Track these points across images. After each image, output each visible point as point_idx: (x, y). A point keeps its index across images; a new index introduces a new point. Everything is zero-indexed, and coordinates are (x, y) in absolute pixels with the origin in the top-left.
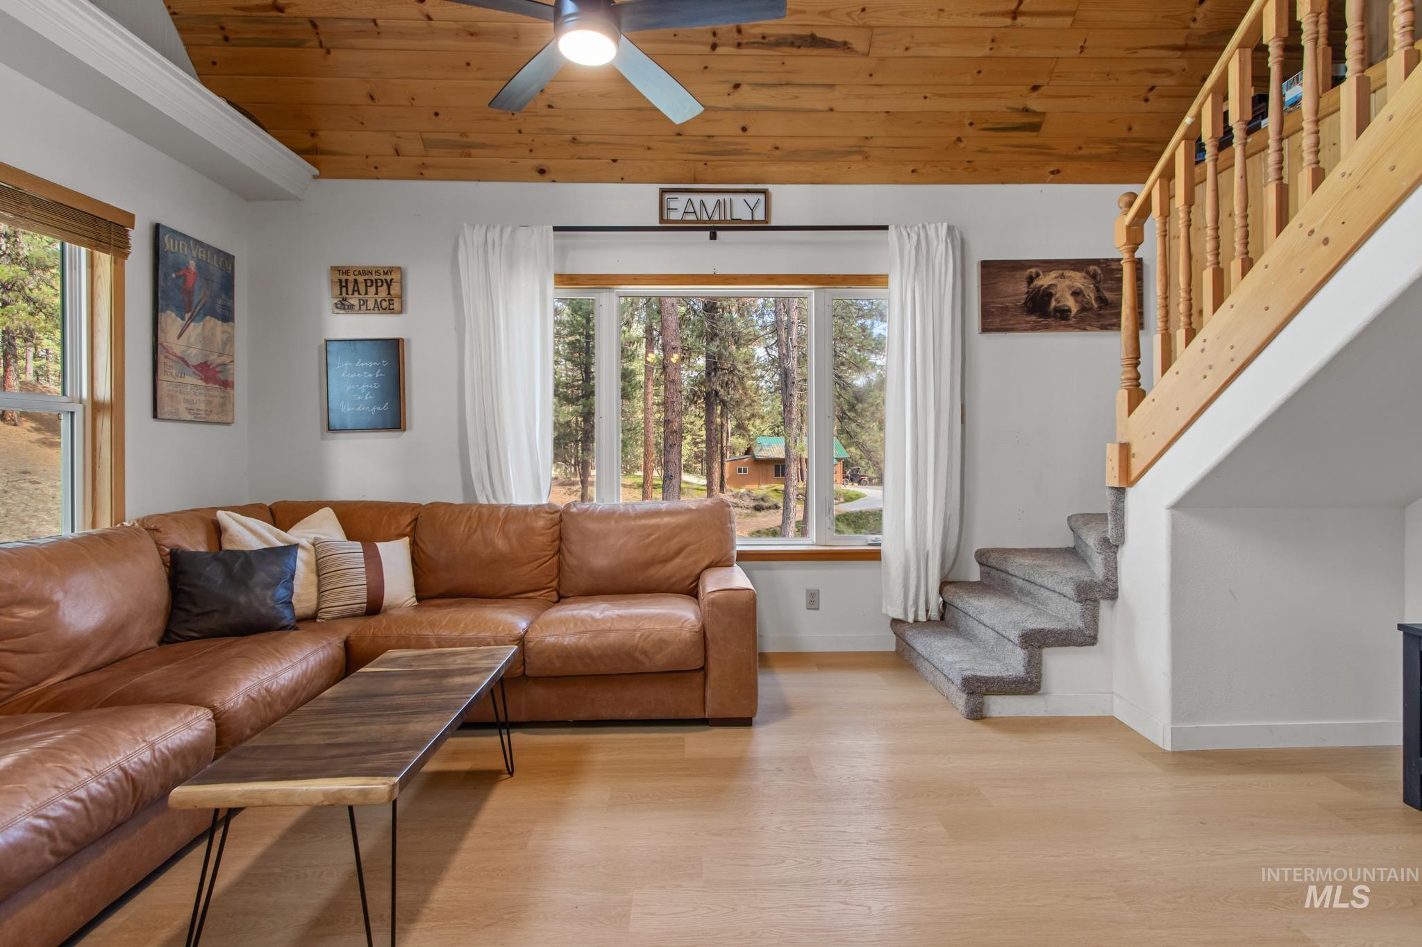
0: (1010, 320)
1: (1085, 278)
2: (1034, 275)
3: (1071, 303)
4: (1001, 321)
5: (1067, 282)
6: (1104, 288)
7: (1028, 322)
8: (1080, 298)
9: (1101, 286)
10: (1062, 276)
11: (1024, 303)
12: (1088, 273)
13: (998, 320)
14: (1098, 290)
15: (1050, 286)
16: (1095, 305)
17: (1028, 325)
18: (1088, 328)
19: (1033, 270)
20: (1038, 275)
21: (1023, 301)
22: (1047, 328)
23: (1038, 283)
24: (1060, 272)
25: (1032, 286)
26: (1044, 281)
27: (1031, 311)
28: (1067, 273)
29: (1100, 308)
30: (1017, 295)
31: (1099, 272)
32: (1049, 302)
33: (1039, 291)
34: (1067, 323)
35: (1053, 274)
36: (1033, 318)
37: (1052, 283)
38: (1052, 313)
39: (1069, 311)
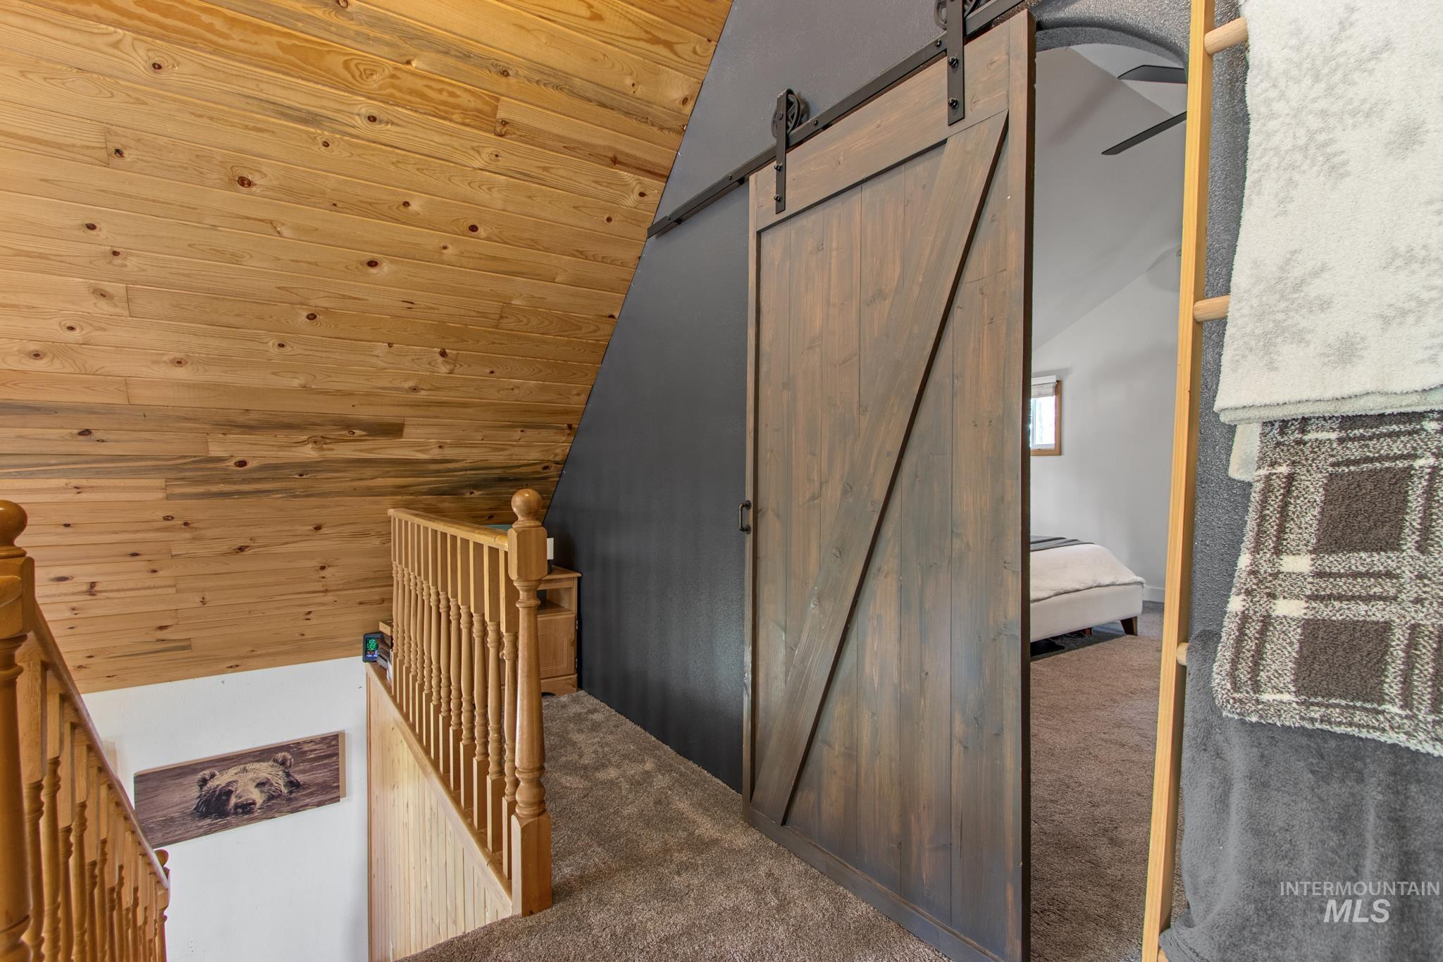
0: (175, 831)
1: (272, 766)
2: (207, 777)
3: (257, 796)
4: (163, 835)
5: (251, 775)
6: (295, 772)
7: (201, 827)
8: (266, 788)
9: (291, 771)
10: (245, 770)
11: (195, 809)
12: (276, 761)
13: (160, 835)
14: (288, 775)
15: (229, 784)
16: (285, 791)
17: (202, 830)
18: (276, 815)
19: (207, 773)
20: (213, 776)
21: (195, 807)
22: (226, 827)
23: (212, 784)
24: (242, 766)
25: (205, 788)
26: (221, 780)
27: (204, 816)
28: (249, 766)
29: (291, 792)
30: (186, 802)
31: (289, 756)
32: (228, 800)
33: (215, 791)
34: (252, 816)
35: (232, 771)
36: (208, 821)
37: (231, 780)
38: (232, 811)
39: (254, 803)
